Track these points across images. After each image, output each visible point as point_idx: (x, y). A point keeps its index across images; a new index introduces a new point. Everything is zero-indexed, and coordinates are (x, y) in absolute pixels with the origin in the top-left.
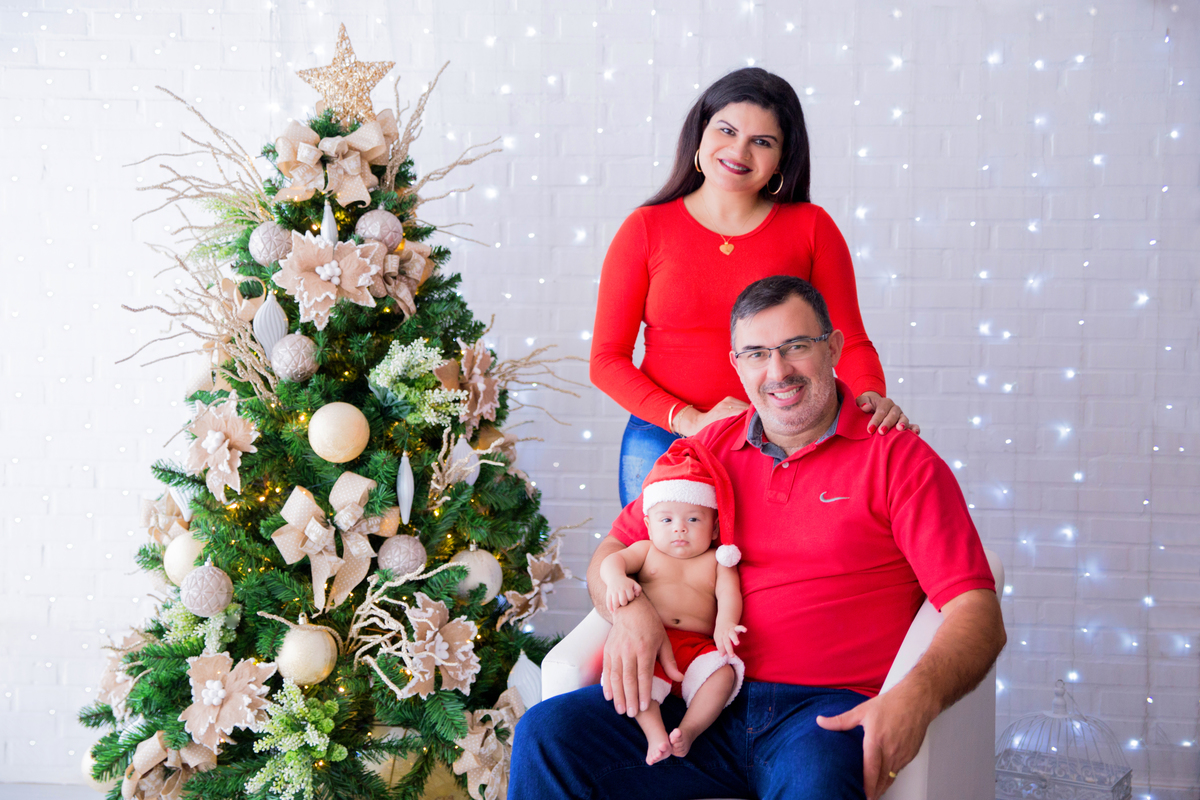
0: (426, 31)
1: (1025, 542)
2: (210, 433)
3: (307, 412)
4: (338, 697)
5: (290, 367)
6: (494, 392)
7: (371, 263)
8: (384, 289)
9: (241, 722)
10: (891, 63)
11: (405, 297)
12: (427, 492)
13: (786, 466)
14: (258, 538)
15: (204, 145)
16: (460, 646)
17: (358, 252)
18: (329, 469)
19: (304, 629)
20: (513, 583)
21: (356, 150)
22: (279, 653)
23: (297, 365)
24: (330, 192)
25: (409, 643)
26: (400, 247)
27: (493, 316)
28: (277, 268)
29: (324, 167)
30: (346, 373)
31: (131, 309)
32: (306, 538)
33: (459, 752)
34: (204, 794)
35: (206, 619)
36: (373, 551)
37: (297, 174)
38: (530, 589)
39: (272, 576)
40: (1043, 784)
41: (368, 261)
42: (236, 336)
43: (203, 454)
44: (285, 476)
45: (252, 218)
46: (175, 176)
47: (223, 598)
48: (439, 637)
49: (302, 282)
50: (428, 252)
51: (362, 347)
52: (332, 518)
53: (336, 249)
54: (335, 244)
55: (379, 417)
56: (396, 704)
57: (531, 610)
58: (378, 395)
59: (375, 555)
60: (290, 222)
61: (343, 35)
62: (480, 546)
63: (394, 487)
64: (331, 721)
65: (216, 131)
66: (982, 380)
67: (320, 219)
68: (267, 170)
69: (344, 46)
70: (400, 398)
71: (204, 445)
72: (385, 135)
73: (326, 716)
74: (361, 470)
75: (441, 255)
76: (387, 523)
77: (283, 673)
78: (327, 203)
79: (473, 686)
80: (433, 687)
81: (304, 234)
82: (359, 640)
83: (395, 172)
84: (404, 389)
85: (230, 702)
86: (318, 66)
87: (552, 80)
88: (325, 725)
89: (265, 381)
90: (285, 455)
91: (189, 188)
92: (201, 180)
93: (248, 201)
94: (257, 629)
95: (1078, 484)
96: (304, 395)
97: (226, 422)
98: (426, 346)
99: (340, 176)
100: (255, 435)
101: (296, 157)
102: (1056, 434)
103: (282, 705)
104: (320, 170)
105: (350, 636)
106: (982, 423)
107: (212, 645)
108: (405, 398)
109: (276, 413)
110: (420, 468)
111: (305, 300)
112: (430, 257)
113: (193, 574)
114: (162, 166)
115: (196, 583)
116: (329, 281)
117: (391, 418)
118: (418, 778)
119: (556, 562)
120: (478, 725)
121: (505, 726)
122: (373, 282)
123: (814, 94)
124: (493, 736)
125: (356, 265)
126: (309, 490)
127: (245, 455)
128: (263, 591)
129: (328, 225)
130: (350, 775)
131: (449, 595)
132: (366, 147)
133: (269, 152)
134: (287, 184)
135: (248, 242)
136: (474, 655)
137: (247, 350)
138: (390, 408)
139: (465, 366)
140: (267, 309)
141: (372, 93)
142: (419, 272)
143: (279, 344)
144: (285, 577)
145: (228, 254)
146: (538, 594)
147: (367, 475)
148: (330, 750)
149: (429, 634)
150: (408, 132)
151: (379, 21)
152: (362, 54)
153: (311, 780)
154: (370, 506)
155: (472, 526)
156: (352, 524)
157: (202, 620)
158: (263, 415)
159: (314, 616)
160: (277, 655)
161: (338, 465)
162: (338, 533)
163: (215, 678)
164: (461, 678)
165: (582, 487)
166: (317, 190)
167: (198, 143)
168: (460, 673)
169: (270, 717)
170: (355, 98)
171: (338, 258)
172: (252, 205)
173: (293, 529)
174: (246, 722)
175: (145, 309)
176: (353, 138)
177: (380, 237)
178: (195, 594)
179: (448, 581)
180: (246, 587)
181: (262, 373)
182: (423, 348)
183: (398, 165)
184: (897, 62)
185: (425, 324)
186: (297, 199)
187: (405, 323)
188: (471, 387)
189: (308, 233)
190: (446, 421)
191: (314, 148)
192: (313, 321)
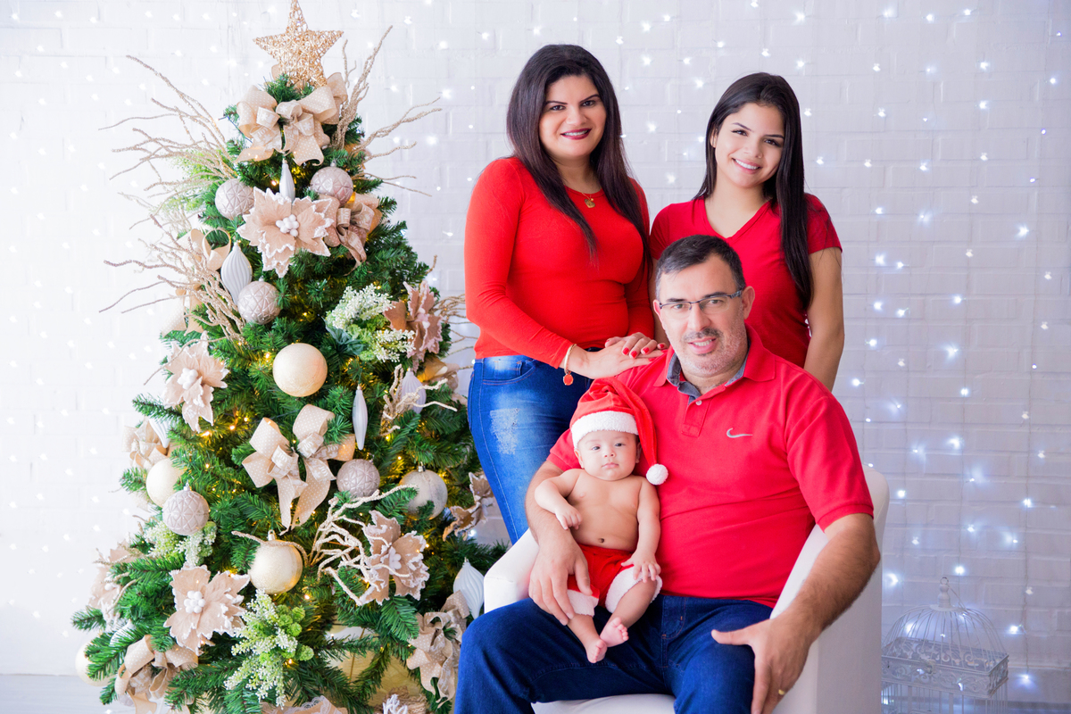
1: (916, 451)
2: (184, 370)
3: (271, 351)
4: (305, 604)
5: (255, 311)
6: (438, 328)
7: (326, 217)
8: (337, 239)
9: (219, 628)
10: (795, 18)
11: (356, 246)
12: (380, 420)
13: (699, 403)
14: (230, 463)
15: (172, 109)
16: (411, 558)
17: (314, 207)
18: (292, 402)
19: (273, 545)
20: (457, 499)
21: (309, 112)
22: (251, 566)
23: (261, 309)
24: (287, 152)
25: (366, 557)
26: (351, 199)
27: (436, 257)
28: (241, 222)
29: (281, 128)
30: (305, 314)
31: (112, 264)
32: (273, 465)
33: (412, 650)
34: (187, 690)
35: (186, 537)
36: (332, 475)
37: (256, 136)
38: (471, 504)
39: (244, 499)
40: (929, 669)
41: (322, 215)
42: (205, 284)
43: (179, 389)
44: (252, 407)
45: (217, 174)
46: (147, 139)
47: (201, 519)
48: (392, 550)
49: (264, 235)
50: (376, 203)
51: (319, 292)
52: (295, 446)
53: (294, 204)
54: (293, 200)
55: (335, 354)
56: (355, 609)
57: (473, 522)
58: (334, 336)
59: (334, 478)
60: (252, 179)
61: (295, 6)
62: (427, 467)
63: (350, 418)
64: (298, 625)
65: (182, 95)
66: (878, 306)
67: (279, 176)
68: (229, 131)
69: (297, 17)
70: (354, 338)
71: (179, 381)
72: (335, 97)
73: (294, 621)
74: (320, 403)
75: (387, 205)
76: (344, 450)
77: (256, 584)
78: (284, 161)
79: (422, 592)
80: (388, 594)
81: (265, 191)
82: (321, 554)
83: (344, 131)
84: (357, 330)
85: (209, 610)
86: (273, 34)
87: (485, 36)
88: (293, 629)
89: (233, 322)
90: (252, 389)
91: (160, 149)
92: (170, 142)
93: (213, 159)
94: (231, 545)
95: (964, 399)
96: (268, 337)
97: (199, 361)
98: (376, 291)
99: (295, 136)
100: (225, 373)
101: (256, 120)
102: (945, 354)
103: (255, 612)
104: (277, 131)
105: (314, 549)
106: (878, 344)
107: (192, 560)
108: (359, 338)
109: (243, 352)
110: (373, 399)
111: (267, 251)
112: (378, 208)
113: (174, 498)
114: (135, 130)
115: (177, 506)
116: (288, 233)
117: (346, 354)
118: (376, 673)
120: (428, 626)
121: (452, 626)
122: (327, 234)
123: (724, 47)
124: (441, 635)
125: (312, 219)
126: (274, 420)
127: (217, 390)
128: (236, 512)
129: (286, 182)
130: (316, 671)
131: (401, 513)
132: (319, 110)
133: (230, 114)
134: (248, 144)
135: (214, 197)
136: (424, 565)
137: (216, 296)
138: (345, 346)
139: (411, 307)
140: (233, 260)
141: (322, 59)
142: (368, 223)
143: (244, 290)
144: (255, 499)
145: (195, 206)
146: (480, 507)
147: (326, 408)
148: (298, 651)
149: (384, 549)
150: (356, 92)
152: (313, 24)
153: (282, 677)
154: (329, 436)
155: (420, 450)
156: (313, 451)
157: (181, 538)
158: (232, 355)
159: (282, 533)
160: (250, 568)
161: (300, 399)
162: (301, 459)
163: (195, 589)
164: (413, 586)
166: (275, 151)
167: (167, 108)
168: (411, 581)
169: (245, 623)
170: (307, 64)
171: (296, 213)
172: (216, 163)
173: (261, 457)
174: (224, 628)
175: (125, 263)
176: (306, 102)
177: (333, 192)
178: (176, 516)
179: (399, 500)
180: (221, 510)
181: (230, 316)
182: (374, 294)
183: (347, 123)
184: (800, 17)
185: (375, 270)
186: (257, 158)
187: (356, 269)
188: (417, 326)
189: (268, 190)
190: (396, 358)
191: (272, 112)
192: (274, 270)
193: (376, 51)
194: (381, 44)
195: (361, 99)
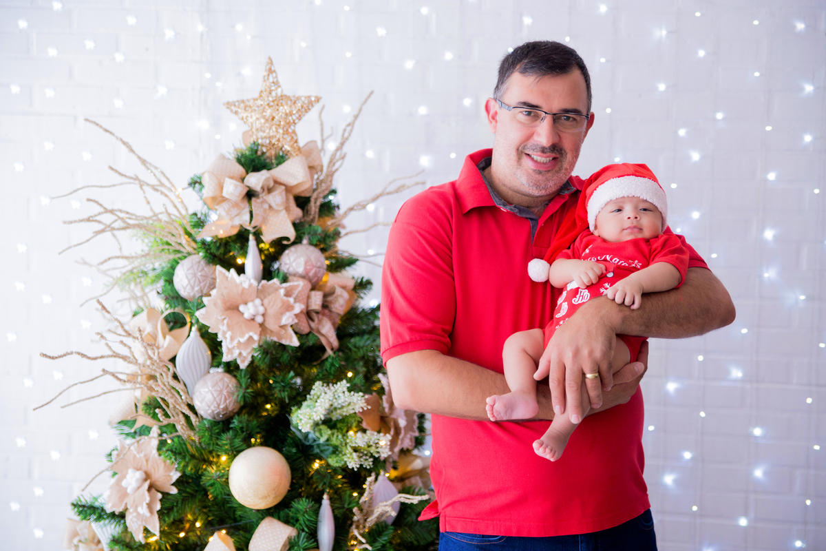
0: (348, 55)
2: (130, 471)
3: (228, 455)
5: (213, 407)
6: (414, 421)
7: (295, 302)
8: (307, 326)
10: (802, 89)
11: (327, 332)
15: (131, 178)
17: (282, 292)
18: (248, 515)
21: (281, 184)
23: (219, 405)
24: (254, 227)
26: (324, 279)
28: (200, 305)
29: (250, 201)
30: (268, 406)
31: (50, 357)
37: (222, 210)
41: (291, 300)
42: (158, 375)
43: (123, 494)
44: (205, 510)
45: (178, 247)
46: (102, 210)
49: (225, 321)
50: (351, 284)
51: (284, 386)
53: (260, 287)
54: (259, 282)
55: (300, 457)
58: (299, 436)
60: (215, 257)
61: (270, 69)
63: (314, 535)
65: (144, 162)
67: (245, 254)
68: (194, 203)
69: (271, 79)
70: (322, 440)
71: (124, 483)
72: (311, 168)
74: (282, 514)
75: (363, 285)
78: (251, 237)
81: (229, 270)
83: (318, 203)
84: (327, 432)
86: (245, 98)
87: (467, 102)
89: (187, 418)
90: (206, 495)
91: (116, 221)
92: (127, 213)
93: (174, 232)
96: (225, 439)
97: (147, 461)
98: (350, 390)
99: (265, 210)
100: (176, 476)
101: (222, 192)
104: (245, 206)
108: (328, 440)
109: (197, 454)
110: (341, 511)
111: (228, 339)
112: (352, 289)
114: (89, 200)
116: (253, 320)
117: (312, 455)
122: (296, 321)
123: (724, 119)
125: (280, 305)
127: (165, 495)
129: (251, 261)
132: (292, 182)
133: (195, 183)
134: (213, 217)
135: (173, 274)
137: (169, 388)
138: (311, 447)
139: (387, 402)
140: (190, 347)
141: (297, 126)
142: (342, 306)
143: (201, 383)
147: (287, 522)
150: (332, 162)
151: (304, 44)
152: (287, 88)
158: (184, 458)
161: (258, 511)
166: (241, 226)
167: (125, 176)
170: (281, 131)
171: (262, 297)
172: (178, 236)
175: (65, 355)
176: (280, 172)
177: (304, 274)
181: (184, 411)
182: (347, 393)
183: (322, 195)
184: (809, 88)
185: (347, 359)
186: (222, 234)
187: (327, 359)
188: (392, 424)
189: (233, 271)
190: (368, 464)
191: (239, 184)
192: (236, 360)
193: (356, 117)
194: (360, 110)
195: (337, 170)
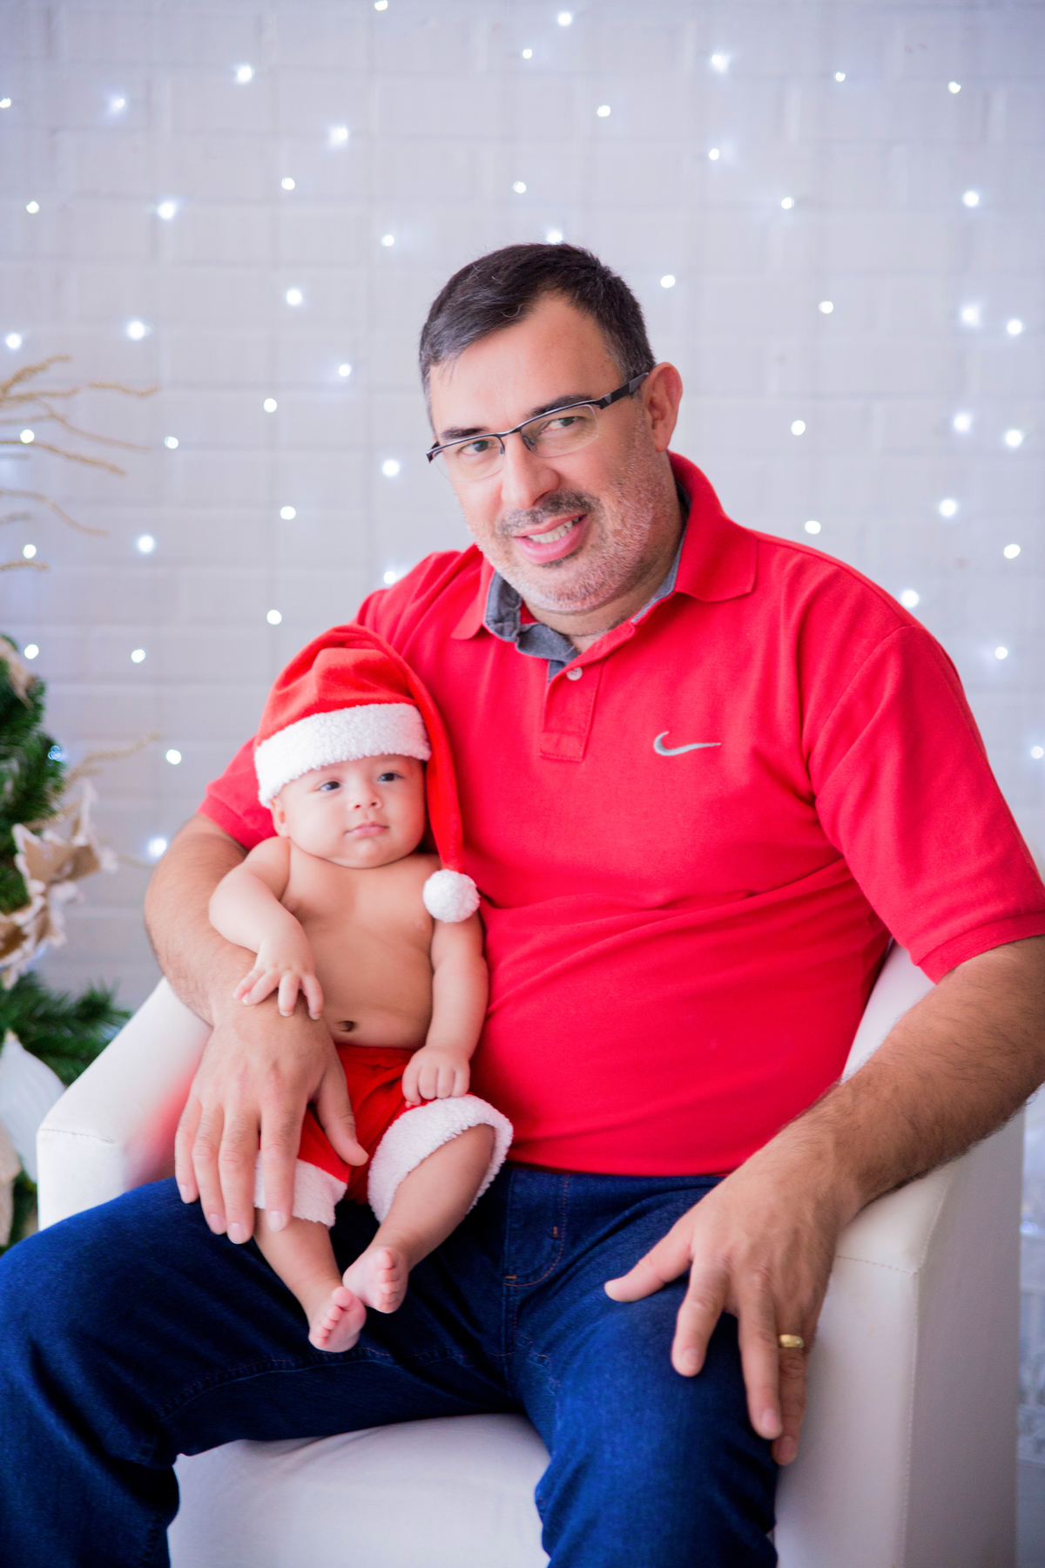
13: (575, 676)
38: (22, 902)
57: (28, 945)
66: (963, 422)
106: (960, 512)
119: (80, 840)
146: (44, 909)
165: (138, 656)
